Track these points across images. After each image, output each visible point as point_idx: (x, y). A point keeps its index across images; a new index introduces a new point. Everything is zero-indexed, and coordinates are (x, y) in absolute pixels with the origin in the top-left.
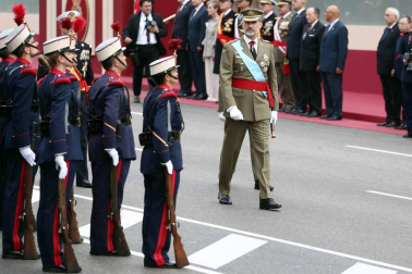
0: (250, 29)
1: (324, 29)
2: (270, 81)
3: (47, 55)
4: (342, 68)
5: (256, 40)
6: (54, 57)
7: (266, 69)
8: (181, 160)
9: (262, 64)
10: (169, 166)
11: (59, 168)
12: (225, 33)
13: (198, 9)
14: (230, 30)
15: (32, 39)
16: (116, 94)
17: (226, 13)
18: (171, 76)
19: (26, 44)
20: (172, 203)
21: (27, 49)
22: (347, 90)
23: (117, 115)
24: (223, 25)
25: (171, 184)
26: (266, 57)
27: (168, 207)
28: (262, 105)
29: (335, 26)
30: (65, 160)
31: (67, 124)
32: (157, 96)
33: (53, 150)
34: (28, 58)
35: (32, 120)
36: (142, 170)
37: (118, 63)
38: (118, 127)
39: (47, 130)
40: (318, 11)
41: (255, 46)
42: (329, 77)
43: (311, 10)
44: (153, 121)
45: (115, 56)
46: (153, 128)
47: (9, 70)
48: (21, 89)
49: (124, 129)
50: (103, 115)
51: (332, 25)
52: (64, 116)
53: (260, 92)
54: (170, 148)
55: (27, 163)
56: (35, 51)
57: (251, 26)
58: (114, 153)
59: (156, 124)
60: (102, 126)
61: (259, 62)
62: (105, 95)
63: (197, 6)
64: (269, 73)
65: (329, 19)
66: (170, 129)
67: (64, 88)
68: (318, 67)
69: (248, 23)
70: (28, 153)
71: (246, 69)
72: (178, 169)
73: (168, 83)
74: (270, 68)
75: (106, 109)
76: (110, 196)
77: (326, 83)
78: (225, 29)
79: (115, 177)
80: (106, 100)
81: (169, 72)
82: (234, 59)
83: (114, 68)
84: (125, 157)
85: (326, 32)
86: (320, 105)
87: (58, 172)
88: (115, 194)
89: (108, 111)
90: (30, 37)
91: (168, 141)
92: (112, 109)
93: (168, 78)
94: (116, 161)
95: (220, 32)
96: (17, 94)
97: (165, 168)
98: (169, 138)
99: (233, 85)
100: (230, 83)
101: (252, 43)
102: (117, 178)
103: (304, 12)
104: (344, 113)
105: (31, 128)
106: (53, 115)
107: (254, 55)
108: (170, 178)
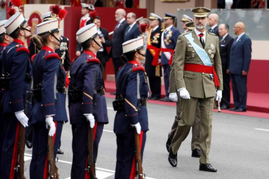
0: (199, 24)
1: (232, 40)
2: (215, 65)
3: (40, 35)
4: (247, 71)
5: (204, 33)
6: (45, 37)
7: (213, 56)
8: (147, 123)
9: (210, 51)
10: (138, 127)
11: (49, 127)
12: (153, 45)
13: (131, 26)
14: (157, 42)
15: (26, 24)
16: (94, 69)
17: (155, 29)
18: (139, 53)
19: (22, 28)
20: (140, 157)
21: (22, 32)
22: (251, 91)
23: (94, 86)
24: (152, 38)
25: (139, 143)
26: (213, 46)
27: (136, 161)
28: (210, 85)
29: (242, 38)
30: (54, 121)
31: (55, 91)
32: (128, 69)
33: (44, 112)
34: (23, 39)
35: (25, 89)
36: (115, 131)
37: (95, 44)
38: (94, 96)
39: (39, 96)
40: (227, 27)
41: (204, 38)
42: (236, 78)
43: (222, 26)
44: (125, 90)
45: (93, 39)
46: (125, 96)
47: (7, 49)
48: (17, 64)
49: (99, 98)
50: (83, 87)
51: (239, 37)
52: (53, 85)
53: (207, 75)
54: (139, 112)
55: (21, 125)
56: (28, 34)
57: (201, 21)
58: (91, 117)
59: (128, 92)
60: (82, 95)
61: (207, 50)
62: (84, 70)
63: (131, 24)
64: (215, 59)
65: (237, 33)
66: (139, 97)
67: (53, 62)
68: (228, 71)
69: (198, 18)
70: (22, 117)
71: (197, 56)
72: (145, 130)
73: (137, 60)
74: (215, 55)
75: (85, 81)
76: (87, 153)
77: (234, 83)
78: (154, 41)
79: (92, 137)
80: (85, 74)
81: (138, 50)
82: (187, 48)
83: (91, 49)
84: (99, 121)
85: (234, 43)
86: (229, 100)
87: (47, 130)
88: (91, 151)
89: (86, 83)
90: (25, 22)
91: (137, 107)
92: (90, 81)
93: (137, 55)
94: (92, 125)
95: (149, 44)
96: (13, 68)
97: (135, 128)
98: (138, 104)
99: (185, 69)
100: (182, 67)
101: (201, 35)
102: (93, 138)
103: (217, 27)
104: (248, 106)
105: (24, 96)
106: (44, 83)
107: (203, 45)
108: (138, 137)
